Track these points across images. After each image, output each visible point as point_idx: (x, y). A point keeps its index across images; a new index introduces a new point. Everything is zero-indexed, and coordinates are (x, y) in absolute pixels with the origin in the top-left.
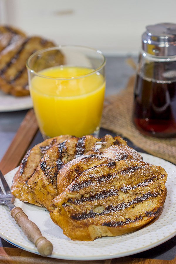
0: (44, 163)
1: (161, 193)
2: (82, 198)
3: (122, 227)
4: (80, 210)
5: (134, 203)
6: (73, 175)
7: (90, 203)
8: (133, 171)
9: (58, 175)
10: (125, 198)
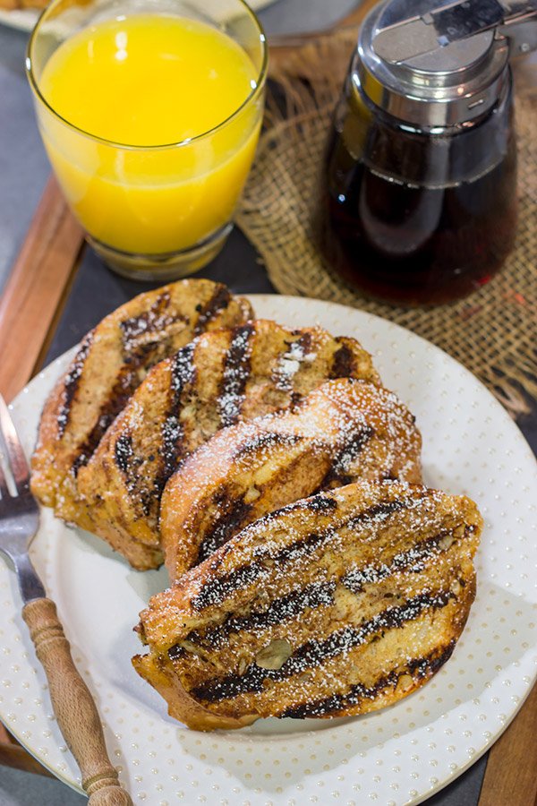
0: (127, 441)
4: (219, 667)
5: (377, 627)
6: (207, 518)
7: (250, 637)
8: (384, 516)
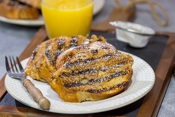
0: (49, 51)
1: (129, 72)
2: (73, 73)
3: (100, 93)
4: (71, 81)
5: (109, 78)
6: (67, 58)
7: (78, 76)
8: (109, 57)
9: (57, 59)
10: (103, 75)
